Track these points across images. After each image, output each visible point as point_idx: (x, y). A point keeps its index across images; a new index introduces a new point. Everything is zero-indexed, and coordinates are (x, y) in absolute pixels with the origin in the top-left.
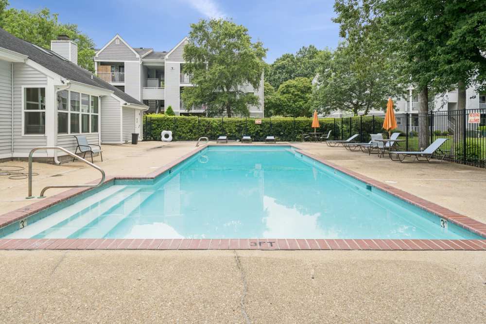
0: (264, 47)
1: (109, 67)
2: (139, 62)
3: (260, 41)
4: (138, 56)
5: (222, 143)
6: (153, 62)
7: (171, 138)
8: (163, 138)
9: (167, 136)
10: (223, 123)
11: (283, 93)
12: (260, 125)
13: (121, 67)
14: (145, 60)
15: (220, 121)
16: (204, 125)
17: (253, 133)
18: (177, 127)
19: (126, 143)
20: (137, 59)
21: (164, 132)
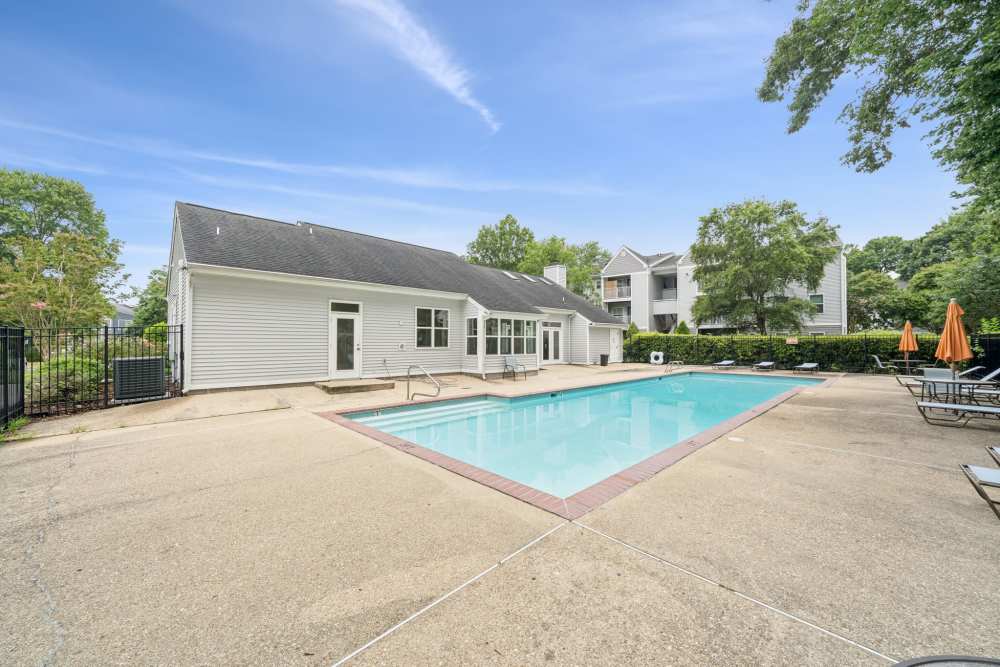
0: (831, 223)
1: (616, 282)
2: (648, 272)
3: (823, 216)
4: (645, 265)
5: (727, 369)
6: (665, 270)
7: (661, 360)
8: (653, 360)
9: (657, 358)
10: (733, 342)
11: (919, 287)
12: (796, 345)
13: (627, 280)
14: (654, 269)
15: (728, 340)
16: (704, 345)
17: (783, 358)
18: (670, 347)
19: (595, 364)
20: (645, 270)
21: (654, 354)
